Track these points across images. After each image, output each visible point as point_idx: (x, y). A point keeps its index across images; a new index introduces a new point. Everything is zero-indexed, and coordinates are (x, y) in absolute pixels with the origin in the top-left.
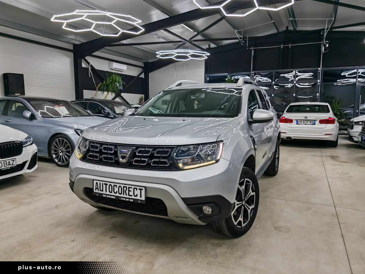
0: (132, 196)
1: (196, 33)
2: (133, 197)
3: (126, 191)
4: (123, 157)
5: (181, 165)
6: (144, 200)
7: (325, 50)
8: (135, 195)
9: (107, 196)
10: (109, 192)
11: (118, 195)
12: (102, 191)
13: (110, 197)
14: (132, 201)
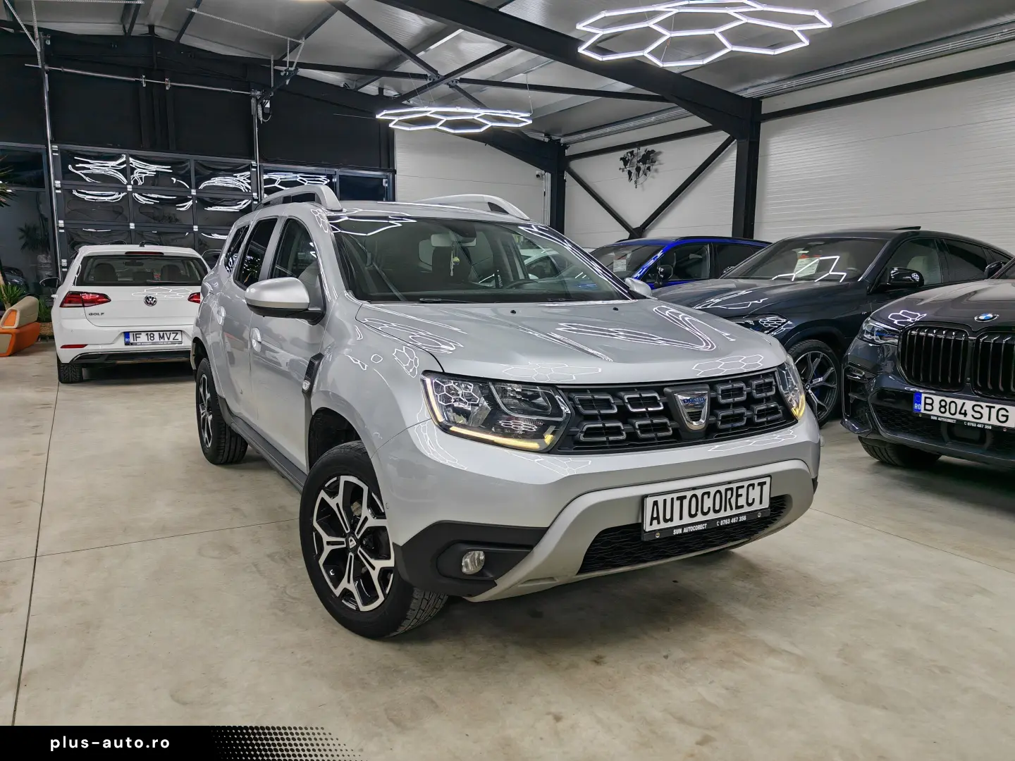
3: (732, 500)
4: (695, 416)
9: (686, 530)
11: (712, 516)
12: (671, 519)
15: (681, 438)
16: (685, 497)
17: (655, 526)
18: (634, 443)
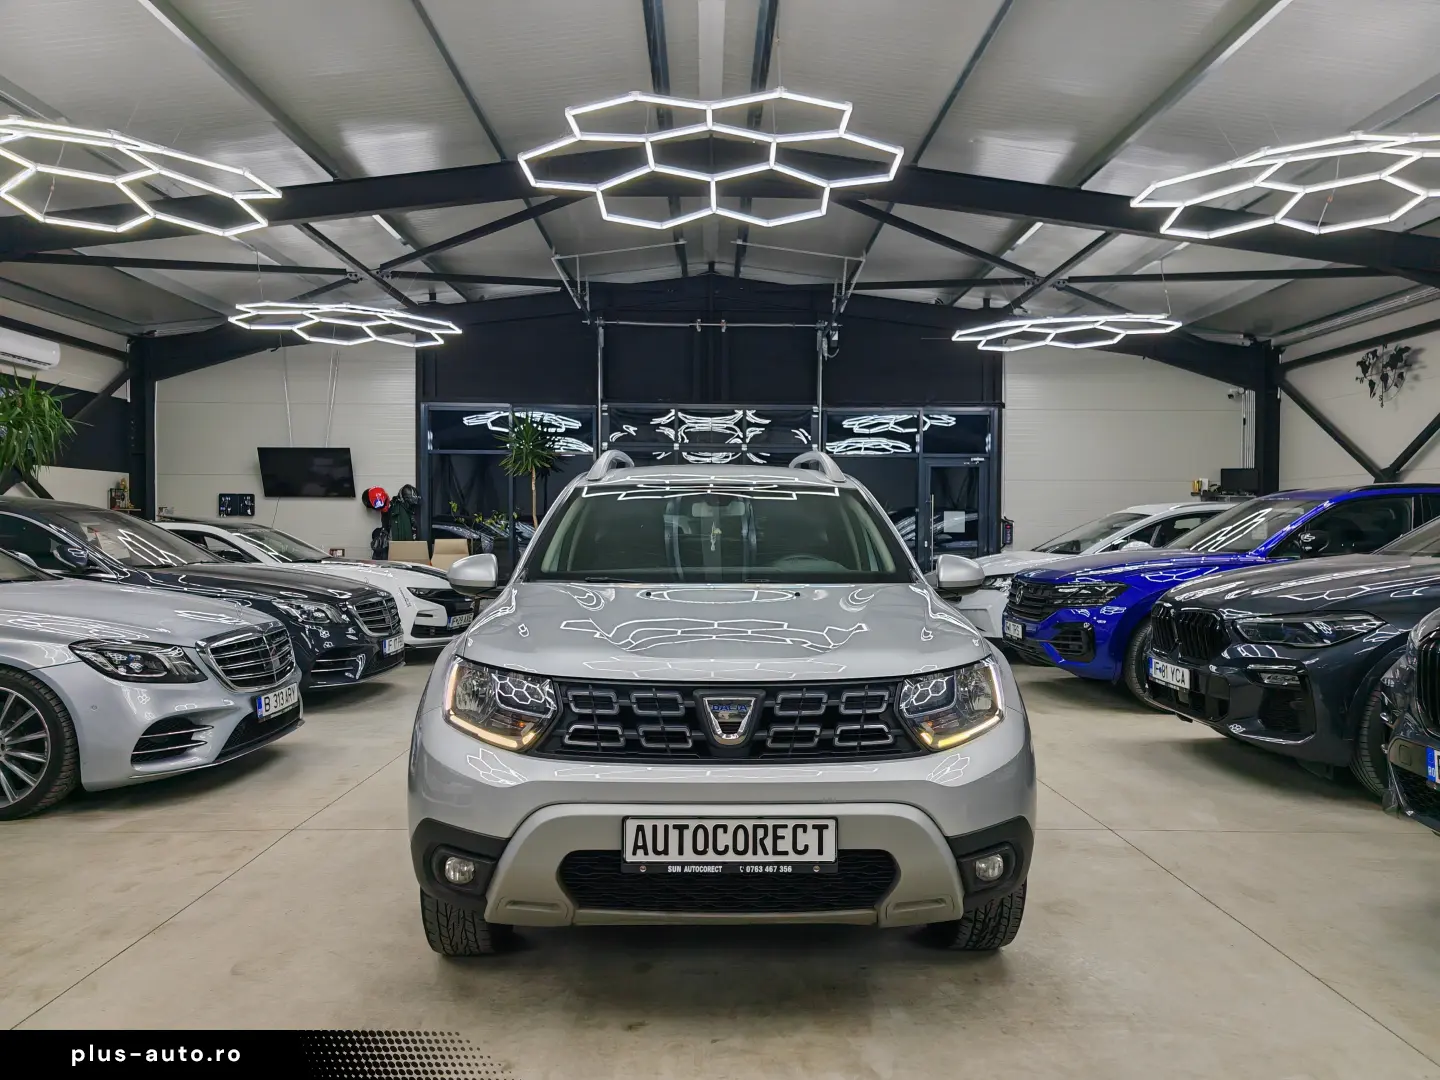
0: (786, 853)
1: (410, 249)
2: (793, 857)
4: (730, 728)
5: (927, 738)
6: (833, 860)
7: (831, 350)
8: (800, 847)
10: (696, 851)
11: (731, 857)
12: (666, 852)
13: (698, 869)
14: (789, 869)
15: (706, 752)
16: (687, 827)
17: (640, 857)
18: (632, 752)
